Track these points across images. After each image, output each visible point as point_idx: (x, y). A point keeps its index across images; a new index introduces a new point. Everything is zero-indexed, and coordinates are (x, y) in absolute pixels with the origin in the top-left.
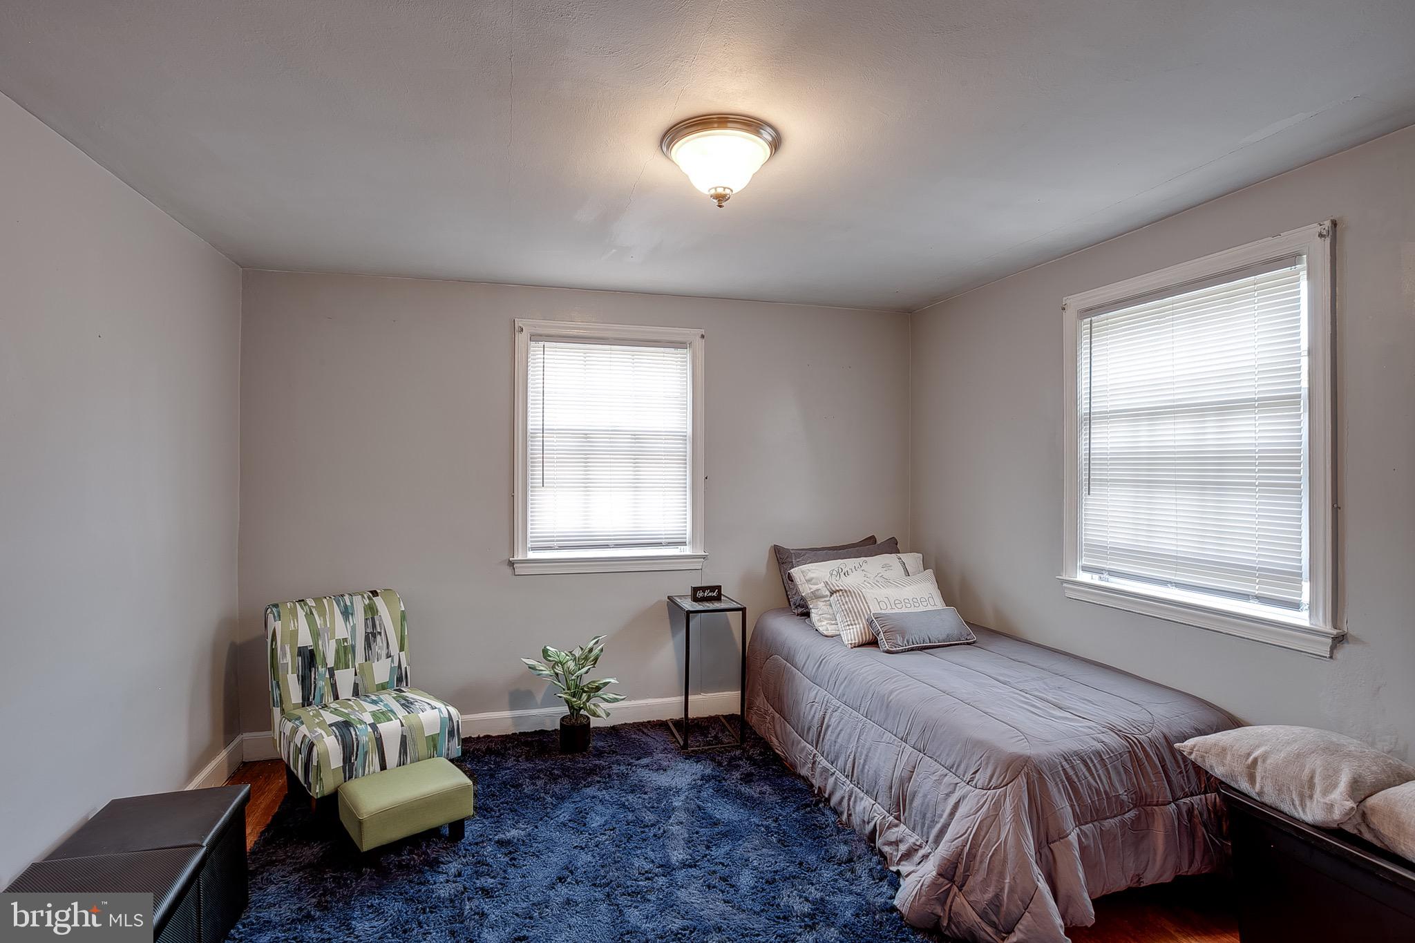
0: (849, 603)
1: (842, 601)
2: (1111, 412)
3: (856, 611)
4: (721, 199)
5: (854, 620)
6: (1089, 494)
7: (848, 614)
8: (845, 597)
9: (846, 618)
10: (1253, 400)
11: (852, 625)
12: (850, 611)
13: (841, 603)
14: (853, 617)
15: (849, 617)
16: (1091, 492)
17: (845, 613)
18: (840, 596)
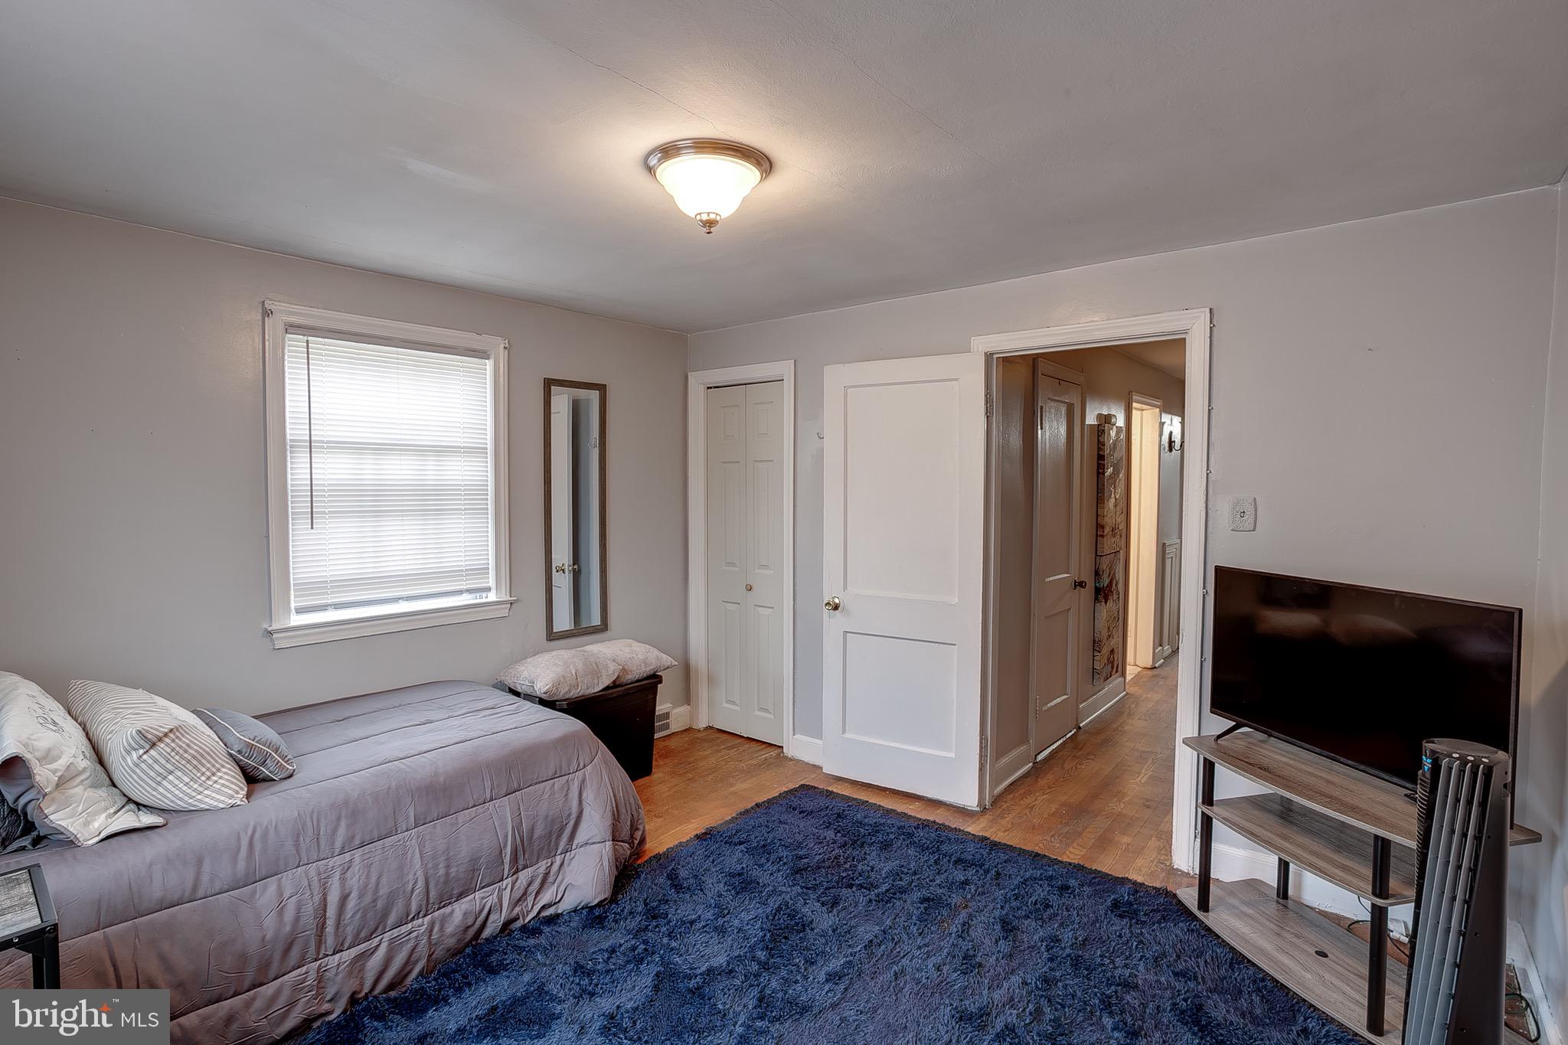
0: (192, 745)
1: (181, 747)
2: (328, 442)
3: (208, 750)
4: (710, 224)
5: (214, 766)
6: (312, 528)
7: (199, 762)
8: (180, 740)
9: (198, 770)
10: (460, 447)
11: (214, 774)
12: (202, 756)
13: (181, 752)
14: (209, 762)
15: (203, 765)
16: (314, 526)
17: (195, 762)
18: (173, 741)
